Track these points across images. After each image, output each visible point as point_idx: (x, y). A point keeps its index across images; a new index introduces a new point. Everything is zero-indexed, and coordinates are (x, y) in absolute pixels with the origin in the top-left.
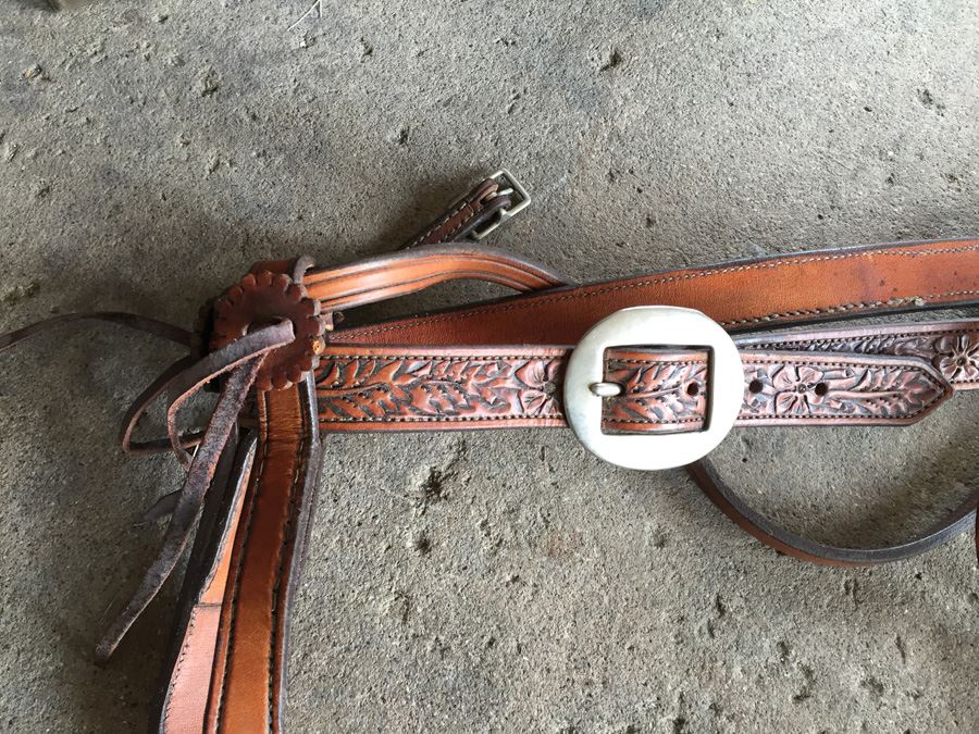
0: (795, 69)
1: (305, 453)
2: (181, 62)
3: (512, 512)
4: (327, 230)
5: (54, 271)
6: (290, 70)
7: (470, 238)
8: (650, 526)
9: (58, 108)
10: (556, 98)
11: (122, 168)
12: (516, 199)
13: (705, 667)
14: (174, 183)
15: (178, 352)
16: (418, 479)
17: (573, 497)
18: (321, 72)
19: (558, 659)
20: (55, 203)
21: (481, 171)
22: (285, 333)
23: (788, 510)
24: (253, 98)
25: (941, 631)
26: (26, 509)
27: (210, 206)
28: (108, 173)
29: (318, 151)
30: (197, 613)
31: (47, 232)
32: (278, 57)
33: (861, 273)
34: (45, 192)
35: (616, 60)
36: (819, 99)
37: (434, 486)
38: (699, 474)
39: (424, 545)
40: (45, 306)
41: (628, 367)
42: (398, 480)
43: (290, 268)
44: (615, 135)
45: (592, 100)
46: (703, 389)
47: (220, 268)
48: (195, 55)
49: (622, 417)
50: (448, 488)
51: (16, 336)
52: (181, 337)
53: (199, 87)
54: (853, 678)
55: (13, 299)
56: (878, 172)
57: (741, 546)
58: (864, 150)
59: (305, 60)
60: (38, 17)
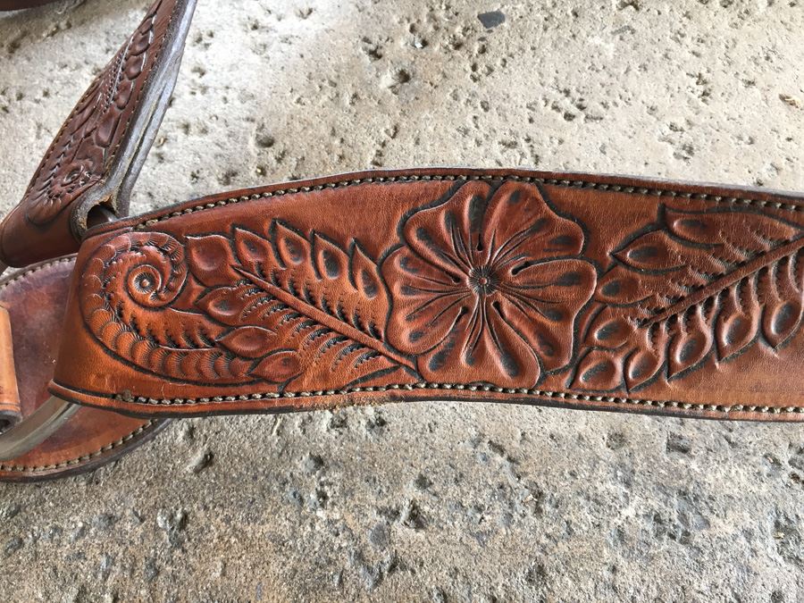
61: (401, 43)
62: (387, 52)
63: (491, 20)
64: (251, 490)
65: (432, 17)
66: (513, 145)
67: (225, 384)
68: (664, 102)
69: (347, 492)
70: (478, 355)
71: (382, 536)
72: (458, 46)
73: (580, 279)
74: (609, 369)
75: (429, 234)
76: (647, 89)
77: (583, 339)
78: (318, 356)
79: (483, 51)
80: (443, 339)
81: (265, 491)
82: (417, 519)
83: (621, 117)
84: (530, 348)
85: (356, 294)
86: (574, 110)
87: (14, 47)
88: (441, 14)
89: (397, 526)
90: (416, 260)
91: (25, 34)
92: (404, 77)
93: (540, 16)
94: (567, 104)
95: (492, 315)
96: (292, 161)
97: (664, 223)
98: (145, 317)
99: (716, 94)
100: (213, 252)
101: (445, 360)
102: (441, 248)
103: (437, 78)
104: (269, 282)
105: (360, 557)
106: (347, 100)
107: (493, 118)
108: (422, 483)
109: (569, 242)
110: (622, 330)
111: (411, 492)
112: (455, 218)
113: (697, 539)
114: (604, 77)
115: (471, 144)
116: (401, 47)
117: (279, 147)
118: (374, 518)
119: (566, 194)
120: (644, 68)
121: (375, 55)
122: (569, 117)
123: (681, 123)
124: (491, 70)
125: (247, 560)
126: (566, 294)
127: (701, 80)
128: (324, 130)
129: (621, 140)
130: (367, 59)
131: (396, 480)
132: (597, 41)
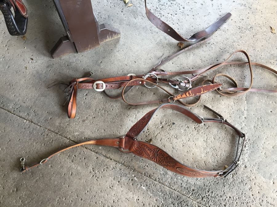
0: (116, 63)
1: (77, 90)
2: (65, 63)
3: (92, 96)
4: (78, 76)
5: (56, 80)
6: (74, 64)
7: (89, 77)
8: (102, 97)
9: (55, 67)
10: (96, 66)
11: (61, 72)
12: (93, 74)
13: (105, 105)
14: (65, 73)
15: (66, 86)
16: (85, 94)
17: (96, 95)
18: (77, 64)
19: (95, 105)
20: (56, 75)
21: (90, 72)
22: (76, 82)
23: (112, 95)
24: (71, 66)
25: (121, 103)
26: (56, 97)
27: (68, 75)
28: (60, 72)
29: (77, 70)
30: (70, 102)
31: (55, 77)
32: (73, 62)
33: (116, 79)
34: (55, 74)
35: (101, 62)
36: (117, 65)
37: (86, 95)
38: (104, 91)
39: (85, 99)
40: (56, 83)
41: (97, 85)
42: (84, 95)
43: (76, 79)
44: (101, 68)
45: (99, 65)
46: (102, 86)
47: (69, 80)
48: (66, 63)
49: (97, 88)
50: (87, 95)
51: (55, 85)
52: (67, 85)
53: (67, 65)
54: (115, 106)
55: (53, 82)
56: (121, 71)
57: (108, 98)
58: (120, 69)
59: (75, 63)
60: (52, 59)
61: (164, 123)
62: (162, 123)
63: (174, 124)
64: (137, 159)
65: (168, 121)
66: (169, 139)
67: (139, 154)
68: (184, 140)
69: (143, 163)
70: (155, 159)
71: (144, 166)
72: (169, 125)
73: (162, 158)
74: (162, 164)
75: (155, 151)
76: (183, 138)
77: (161, 161)
78: (145, 155)
79: (171, 127)
80: (153, 157)
81: (138, 160)
82: (147, 166)
83: (179, 140)
84: (158, 160)
85: (149, 152)
86: (176, 137)
87: (129, 109)
88: (169, 121)
89: (146, 166)
90: (153, 152)
91: (130, 108)
92: (163, 127)
93: (178, 125)
94: (176, 136)
95: (156, 157)
96: (149, 132)
97: (168, 157)
98: (136, 148)
99: (189, 141)
100: (141, 145)
101: (152, 159)
102: (155, 152)
103: (165, 129)
104: (144, 149)
105: (143, 167)
106: (156, 128)
107: (168, 135)
108: (149, 164)
109: (163, 155)
110: (163, 162)
111: (148, 164)
112: (157, 150)
113: (165, 176)
114: (180, 135)
115: (165, 137)
116: (163, 123)
117: (149, 130)
118: (144, 165)
119: (164, 152)
120: (185, 135)
121: (161, 123)
122: (175, 138)
123: (184, 143)
124: (170, 130)
125: (135, 164)
126: (161, 158)
127: (189, 139)
128: (153, 130)
129: (178, 142)
130: (160, 123)
131: (147, 163)
132: (182, 130)
